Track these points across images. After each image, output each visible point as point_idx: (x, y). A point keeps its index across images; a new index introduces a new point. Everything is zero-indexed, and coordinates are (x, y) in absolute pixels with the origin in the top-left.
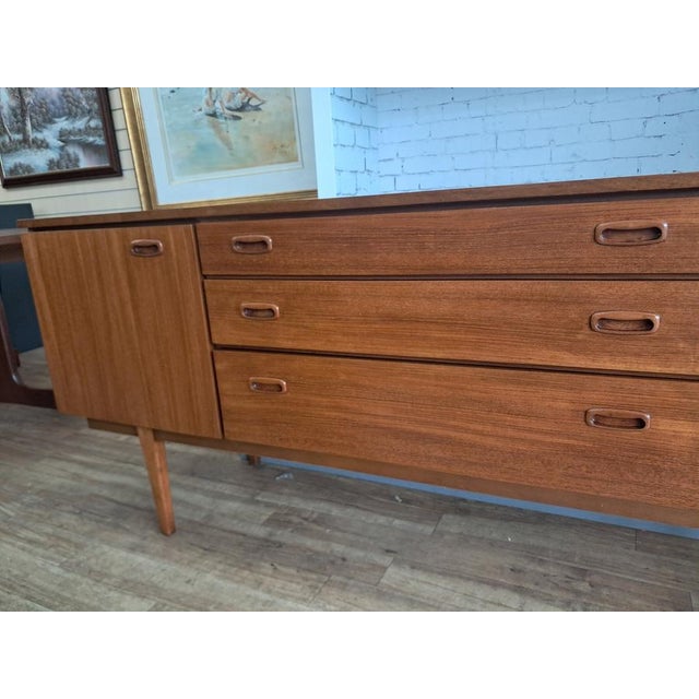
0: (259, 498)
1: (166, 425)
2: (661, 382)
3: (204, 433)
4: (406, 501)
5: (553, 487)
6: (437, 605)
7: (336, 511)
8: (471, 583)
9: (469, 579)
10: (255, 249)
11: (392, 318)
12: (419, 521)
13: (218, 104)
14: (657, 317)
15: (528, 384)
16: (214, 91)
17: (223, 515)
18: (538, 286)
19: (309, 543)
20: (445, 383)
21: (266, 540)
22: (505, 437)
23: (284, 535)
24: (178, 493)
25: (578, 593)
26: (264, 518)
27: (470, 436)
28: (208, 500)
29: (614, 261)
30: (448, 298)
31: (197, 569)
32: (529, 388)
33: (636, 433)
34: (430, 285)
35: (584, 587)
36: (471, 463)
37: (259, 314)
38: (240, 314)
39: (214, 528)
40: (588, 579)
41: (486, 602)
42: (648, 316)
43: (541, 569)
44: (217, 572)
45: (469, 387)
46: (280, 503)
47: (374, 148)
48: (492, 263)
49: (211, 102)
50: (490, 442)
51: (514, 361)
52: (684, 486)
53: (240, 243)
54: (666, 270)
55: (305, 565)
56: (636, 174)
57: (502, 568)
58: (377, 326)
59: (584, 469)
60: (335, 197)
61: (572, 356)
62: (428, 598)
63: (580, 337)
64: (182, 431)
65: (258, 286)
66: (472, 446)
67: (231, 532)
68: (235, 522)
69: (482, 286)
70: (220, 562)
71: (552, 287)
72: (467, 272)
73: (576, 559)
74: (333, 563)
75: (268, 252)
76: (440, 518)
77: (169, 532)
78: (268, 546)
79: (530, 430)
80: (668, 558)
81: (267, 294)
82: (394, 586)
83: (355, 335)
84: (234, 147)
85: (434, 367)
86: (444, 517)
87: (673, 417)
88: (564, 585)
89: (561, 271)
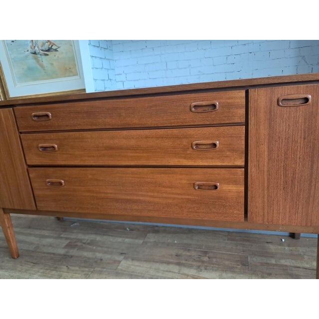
0: (62, 236)
1: (8, 206)
2: (222, 169)
3: (27, 208)
4: (131, 230)
5: (184, 217)
6: (143, 275)
7: (98, 238)
8: (158, 264)
9: (157, 262)
10: (43, 119)
11: (111, 148)
12: (136, 238)
13: (36, 48)
14: (218, 142)
15: (170, 173)
16: (34, 42)
17: (44, 246)
18: (169, 131)
19: (85, 254)
20: (136, 176)
21: (65, 255)
22: (163, 197)
23: (73, 252)
24: (21, 237)
25: (203, 262)
26: (65, 245)
27: (148, 198)
28: (37, 239)
29: (199, 119)
30: (133, 138)
31: (30, 273)
32: (170, 176)
33: (214, 191)
34: (125, 132)
35: (206, 259)
36: (150, 211)
37: (48, 149)
38: (39, 149)
39: (39, 252)
40: (207, 255)
41: (164, 271)
42: (214, 142)
43: (188, 254)
44: (39, 274)
45: (146, 177)
46: (72, 237)
47: (112, 69)
48: (150, 122)
49: (33, 47)
50: (157, 200)
51: (163, 164)
52: (235, 212)
53: (35, 116)
54: (219, 122)
55: (83, 265)
56: (225, 80)
57: (172, 255)
58: (104, 152)
59: (196, 208)
60: (94, 92)
61: (185, 160)
62: (139, 273)
63: (188, 152)
64: (16, 207)
65: (46, 136)
66: (150, 202)
67: (48, 253)
68: (50, 248)
69: (147, 132)
70: (41, 269)
71: (175, 131)
72: (140, 126)
73: (204, 247)
74: (96, 262)
75: (50, 120)
76: (146, 236)
77: (16, 257)
78: (66, 258)
79: (173, 194)
80: (240, 242)
81: (51, 139)
82: (124, 269)
83: (93, 156)
84: (46, 68)
85: (130, 169)
86: (148, 235)
87: (228, 183)
88: (198, 259)
89: (178, 124)
